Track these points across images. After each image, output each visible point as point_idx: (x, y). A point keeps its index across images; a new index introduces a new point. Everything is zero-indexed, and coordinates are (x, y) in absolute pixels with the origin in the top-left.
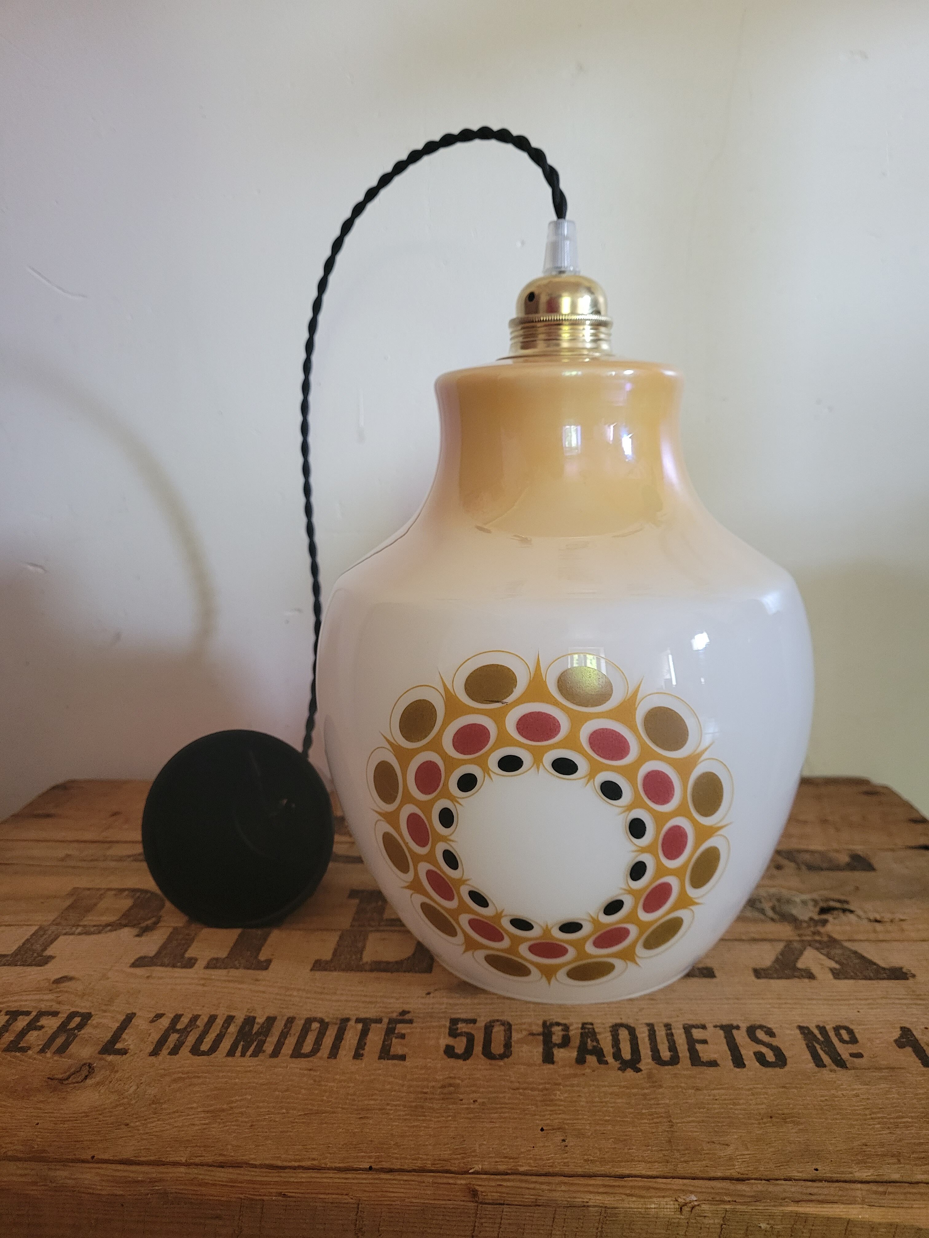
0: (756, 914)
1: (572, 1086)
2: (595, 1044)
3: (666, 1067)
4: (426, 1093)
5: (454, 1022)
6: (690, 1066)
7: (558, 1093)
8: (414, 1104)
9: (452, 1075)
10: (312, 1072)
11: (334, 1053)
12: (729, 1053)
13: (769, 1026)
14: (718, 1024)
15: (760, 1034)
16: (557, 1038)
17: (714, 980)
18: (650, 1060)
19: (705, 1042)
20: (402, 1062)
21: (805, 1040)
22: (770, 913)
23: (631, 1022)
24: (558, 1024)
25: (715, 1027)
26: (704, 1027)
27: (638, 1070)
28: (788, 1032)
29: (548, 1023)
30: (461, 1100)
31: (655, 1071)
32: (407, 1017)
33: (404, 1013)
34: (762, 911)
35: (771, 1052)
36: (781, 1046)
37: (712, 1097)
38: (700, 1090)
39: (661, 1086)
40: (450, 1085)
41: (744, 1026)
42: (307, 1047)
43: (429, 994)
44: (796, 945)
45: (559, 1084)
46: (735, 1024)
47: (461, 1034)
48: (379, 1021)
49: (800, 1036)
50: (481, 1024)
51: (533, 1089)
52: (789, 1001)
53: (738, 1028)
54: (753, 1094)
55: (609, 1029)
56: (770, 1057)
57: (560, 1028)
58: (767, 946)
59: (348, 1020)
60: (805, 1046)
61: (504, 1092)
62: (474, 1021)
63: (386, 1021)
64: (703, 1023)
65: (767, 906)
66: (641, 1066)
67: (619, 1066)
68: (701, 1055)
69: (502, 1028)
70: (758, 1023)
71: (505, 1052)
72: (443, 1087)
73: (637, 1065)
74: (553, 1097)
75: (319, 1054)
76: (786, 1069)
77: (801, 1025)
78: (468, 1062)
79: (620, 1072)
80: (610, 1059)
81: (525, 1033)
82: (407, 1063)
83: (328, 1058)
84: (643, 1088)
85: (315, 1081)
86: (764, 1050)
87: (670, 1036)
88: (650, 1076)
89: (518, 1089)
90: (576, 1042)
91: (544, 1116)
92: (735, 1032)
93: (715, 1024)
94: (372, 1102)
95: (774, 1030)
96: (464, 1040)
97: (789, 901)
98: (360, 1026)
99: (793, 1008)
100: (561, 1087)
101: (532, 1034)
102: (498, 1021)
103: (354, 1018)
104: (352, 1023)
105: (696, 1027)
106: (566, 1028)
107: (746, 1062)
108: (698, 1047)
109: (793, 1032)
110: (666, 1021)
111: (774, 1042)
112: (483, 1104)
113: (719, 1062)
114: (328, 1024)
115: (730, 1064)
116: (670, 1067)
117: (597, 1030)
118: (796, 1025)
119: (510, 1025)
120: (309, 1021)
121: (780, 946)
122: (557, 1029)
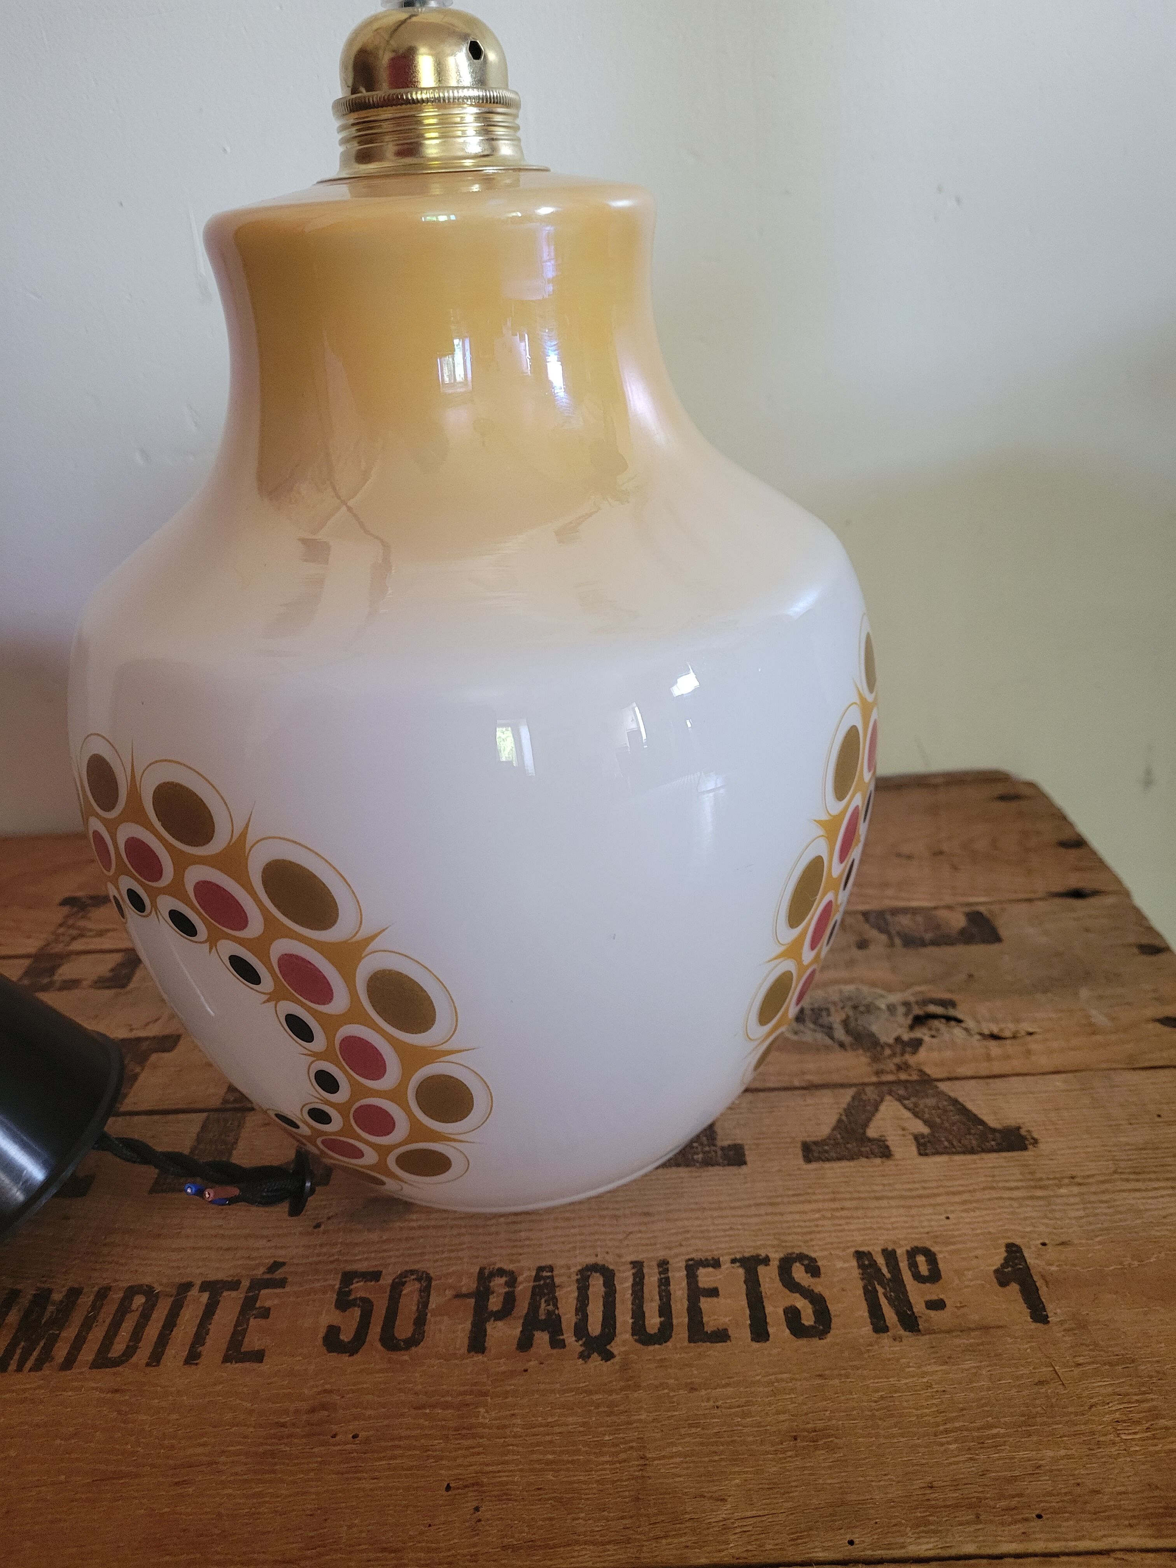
0: (821, 1037)
1: (506, 1394)
2: (551, 1308)
3: (651, 1348)
4: (283, 1425)
5: (348, 1278)
6: (686, 1343)
7: (482, 1410)
8: (261, 1449)
9: (328, 1387)
10: (119, 1397)
11: (156, 1358)
12: (748, 1312)
13: (813, 1255)
14: (738, 1256)
15: (799, 1273)
16: (495, 1303)
17: (743, 1171)
18: (628, 1336)
19: (713, 1292)
20: (256, 1365)
21: (862, 1279)
22: (840, 1033)
23: (609, 1261)
24: (501, 1272)
25: (733, 1261)
26: (716, 1264)
27: (608, 1356)
28: (839, 1264)
29: (487, 1272)
30: (334, 1436)
31: (633, 1357)
32: (278, 1274)
33: (276, 1266)
34: (829, 1030)
35: (810, 1306)
36: (826, 1294)
37: (711, 1403)
38: (696, 1390)
39: (638, 1387)
40: (324, 1407)
41: (776, 1256)
42: (118, 1348)
43: (318, 1226)
44: (871, 1093)
45: (486, 1394)
46: (763, 1253)
47: (353, 1304)
48: (234, 1285)
49: (856, 1273)
50: (387, 1280)
51: (446, 1406)
52: (848, 1204)
53: (766, 1261)
54: (774, 1394)
55: (575, 1277)
56: (808, 1319)
57: (503, 1280)
58: (826, 1098)
59: (186, 1287)
60: (860, 1292)
61: (402, 1415)
62: (376, 1276)
63: (246, 1283)
64: (716, 1254)
65: (836, 1019)
66: (615, 1347)
67: (582, 1349)
68: (705, 1319)
69: (417, 1285)
70: (797, 1251)
71: (413, 1334)
72: (313, 1410)
73: (608, 1347)
74: (473, 1420)
75: (134, 1359)
76: (829, 1338)
77: (861, 1249)
78: (357, 1357)
79: (580, 1361)
80: (569, 1337)
81: (449, 1293)
82: (264, 1367)
83: (148, 1365)
84: (611, 1392)
85: (119, 1413)
86: (801, 1303)
87: (664, 1282)
88: (625, 1366)
89: (423, 1407)
90: (522, 1307)
91: (455, 1459)
92: (762, 1270)
93: (733, 1257)
94: (199, 1450)
95: (820, 1264)
96: (357, 1312)
97: (870, 1009)
98: (205, 1297)
99: (852, 1217)
100: (489, 1399)
101: (459, 1296)
102: (412, 1272)
103: (198, 1283)
104: (194, 1292)
105: (705, 1263)
106: (512, 1279)
107: (771, 1330)
108: (705, 1303)
109: (846, 1265)
110: (662, 1254)
111: (818, 1286)
112: (367, 1441)
113: (730, 1333)
114: (157, 1296)
115: (747, 1333)
116: (657, 1346)
117: (557, 1281)
118: (853, 1250)
119: (429, 1279)
120: (131, 1292)
121: (847, 1096)
122: (498, 1283)
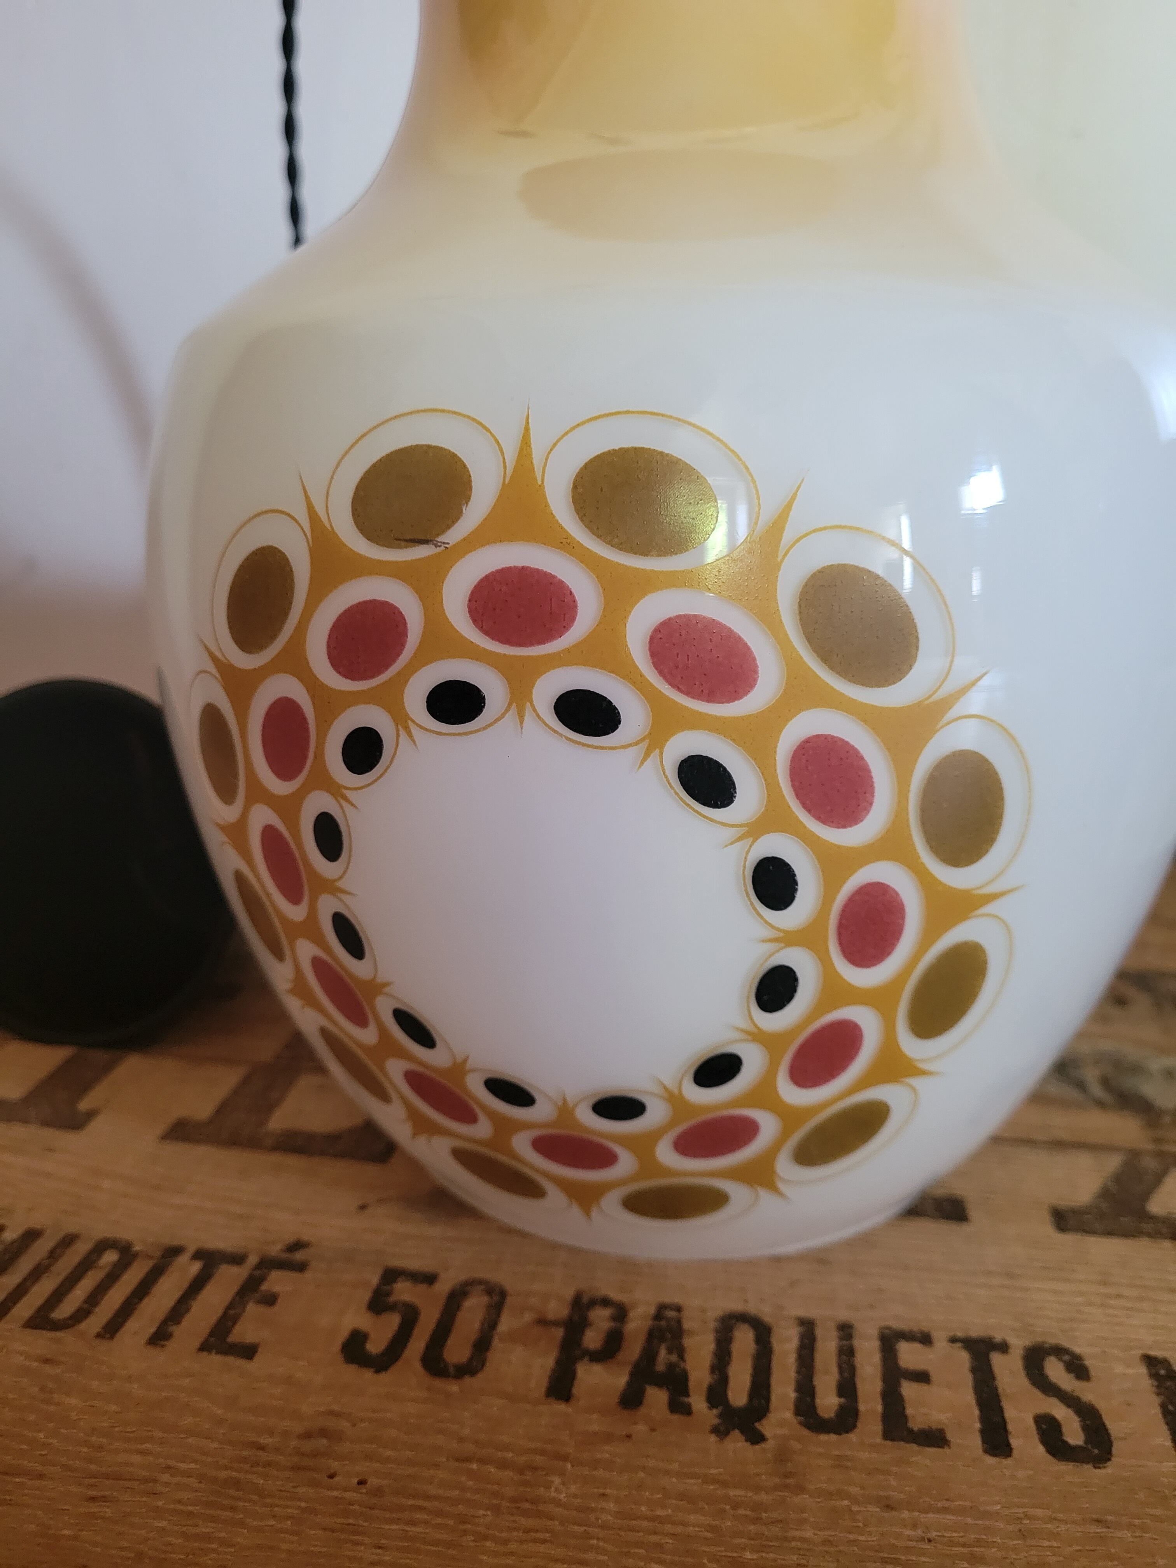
0: (1071, 1093)
1: (595, 1464)
2: (674, 1358)
3: (824, 1437)
4: (262, 1448)
5: (391, 1275)
6: (879, 1440)
7: (557, 1480)
8: (223, 1474)
9: (335, 1407)
10: (48, 1369)
11: (112, 1329)
12: (977, 1412)
13: (1077, 1350)
14: (960, 1334)
15: (1055, 1370)
16: (592, 1339)
17: (964, 1229)
18: (788, 1415)
19: (922, 1377)
20: (242, 1362)
21: (1158, 1394)
22: (1097, 1090)
23: (766, 1313)
24: (606, 1302)
25: (953, 1340)
26: (926, 1339)
27: (756, 1438)
28: (1119, 1369)
29: (585, 1300)
30: (332, 1476)
31: (795, 1445)
32: (299, 1256)
33: (298, 1245)
34: (1081, 1086)
35: (1077, 1419)
36: (1101, 1406)
37: (919, 1532)
38: (892, 1509)
39: (801, 1489)
40: (323, 1433)
41: (1018, 1344)
42: (65, 1310)
43: (363, 1207)
44: (1150, 1163)
45: (565, 1458)
46: (998, 1337)
47: (393, 1308)
48: (237, 1259)
49: (1146, 1383)
50: (443, 1287)
51: (503, 1465)
52: (1127, 1292)
53: (1003, 1348)
54: (1022, 1534)
55: (713, 1325)
56: (1074, 1434)
57: (606, 1312)
58: (1084, 1161)
59: (174, 1251)
60: (1156, 1411)
61: (436, 1466)
62: (430, 1279)
63: (253, 1260)
64: (925, 1326)
65: (1091, 1075)
66: (767, 1427)
67: (716, 1421)
68: (909, 1411)
69: (485, 1299)
70: (1052, 1341)
71: (471, 1359)
72: (308, 1435)
73: (757, 1425)
74: (542, 1491)
75: (83, 1326)
76: (1109, 1470)
77: (1152, 1353)
78: (385, 1377)
79: (713, 1438)
80: (698, 1402)
81: (528, 1317)
82: (254, 1366)
83: (99, 1336)
84: (758, 1489)
85: (43, 1389)
86: (1061, 1412)
87: (847, 1354)
88: (782, 1456)
89: (468, 1459)
90: (633, 1350)
91: (505, 1542)
92: (996, 1359)
93: (951, 1334)
94: (137, 1459)
95: (1087, 1363)
96: (394, 1321)
97: (1137, 1069)
98: (196, 1267)
99: (1132, 1309)
100: (569, 1465)
101: (543, 1322)
102: (480, 1282)
103: (191, 1250)
104: (183, 1259)
105: (909, 1336)
106: (621, 1313)
107: (1014, 1442)
108: (908, 1389)
109: (1130, 1371)
110: (844, 1315)
111: (1087, 1393)
112: (378, 1492)
113: (949, 1436)
114: (135, 1256)
115: (976, 1441)
116: (833, 1437)
117: (686, 1325)
118: (1141, 1352)
119: (503, 1294)
120: (103, 1246)
121: (1113, 1163)
122: (601, 1318)
